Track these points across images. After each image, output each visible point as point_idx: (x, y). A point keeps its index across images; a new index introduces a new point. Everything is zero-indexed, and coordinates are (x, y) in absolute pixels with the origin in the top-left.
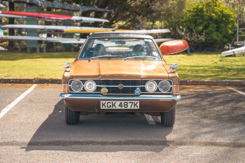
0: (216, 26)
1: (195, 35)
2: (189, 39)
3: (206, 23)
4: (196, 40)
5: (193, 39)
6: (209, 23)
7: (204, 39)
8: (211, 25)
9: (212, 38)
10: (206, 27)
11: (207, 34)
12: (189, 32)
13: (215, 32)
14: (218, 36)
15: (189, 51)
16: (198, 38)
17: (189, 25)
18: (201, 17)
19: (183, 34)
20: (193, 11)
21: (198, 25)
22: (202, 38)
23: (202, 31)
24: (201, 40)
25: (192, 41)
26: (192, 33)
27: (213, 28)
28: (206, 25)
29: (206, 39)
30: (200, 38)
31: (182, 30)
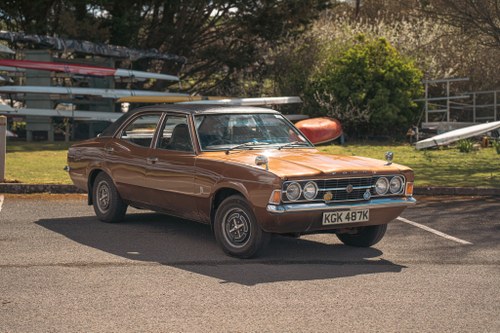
0: (388, 92)
1: (350, 108)
2: (339, 115)
3: (370, 86)
4: (353, 118)
5: (347, 115)
6: (374, 86)
7: (367, 117)
8: (380, 91)
9: (383, 114)
10: (371, 94)
11: (373, 106)
12: (339, 102)
13: (388, 105)
16: (356, 114)
17: (338, 89)
18: (360, 74)
19: (328, 105)
20: (346, 63)
21: (355, 90)
22: (365, 115)
23: (365, 101)
24: (363, 118)
25: (346, 120)
26: (344, 106)
27: (385, 96)
28: (370, 89)
29: (371, 118)
30: (361, 115)
31: (327, 99)
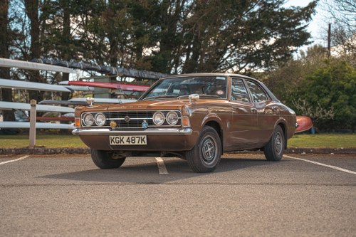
0: (348, 98)
1: (319, 110)
2: (311, 115)
3: (334, 94)
4: (321, 116)
5: (316, 114)
6: (337, 94)
7: (332, 115)
8: (341, 97)
9: (344, 113)
10: (334, 99)
11: (336, 107)
12: (310, 105)
13: (347, 106)
14: (352, 111)
15: (313, 131)
16: (323, 113)
17: (310, 96)
18: (326, 86)
19: (302, 108)
20: (315, 79)
21: (322, 97)
22: (330, 114)
23: (330, 104)
24: (329, 116)
25: (316, 118)
26: (314, 108)
27: (345, 100)
28: (334, 96)
29: (335, 116)
30: (327, 114)
31: (302, 104)
